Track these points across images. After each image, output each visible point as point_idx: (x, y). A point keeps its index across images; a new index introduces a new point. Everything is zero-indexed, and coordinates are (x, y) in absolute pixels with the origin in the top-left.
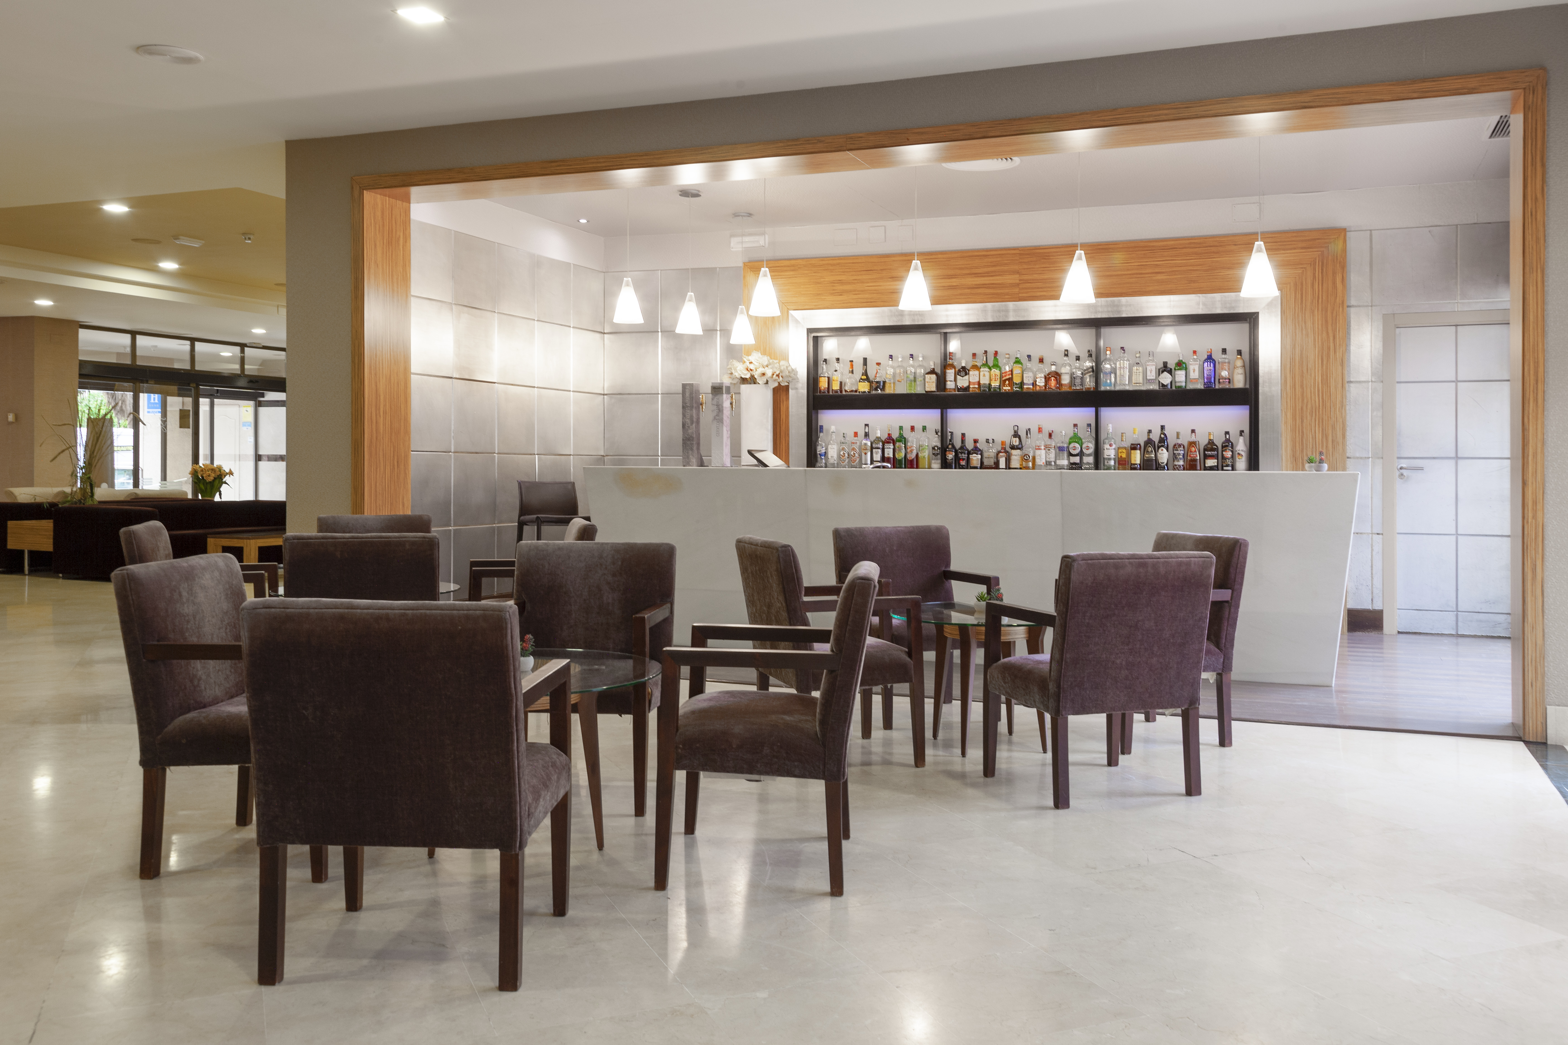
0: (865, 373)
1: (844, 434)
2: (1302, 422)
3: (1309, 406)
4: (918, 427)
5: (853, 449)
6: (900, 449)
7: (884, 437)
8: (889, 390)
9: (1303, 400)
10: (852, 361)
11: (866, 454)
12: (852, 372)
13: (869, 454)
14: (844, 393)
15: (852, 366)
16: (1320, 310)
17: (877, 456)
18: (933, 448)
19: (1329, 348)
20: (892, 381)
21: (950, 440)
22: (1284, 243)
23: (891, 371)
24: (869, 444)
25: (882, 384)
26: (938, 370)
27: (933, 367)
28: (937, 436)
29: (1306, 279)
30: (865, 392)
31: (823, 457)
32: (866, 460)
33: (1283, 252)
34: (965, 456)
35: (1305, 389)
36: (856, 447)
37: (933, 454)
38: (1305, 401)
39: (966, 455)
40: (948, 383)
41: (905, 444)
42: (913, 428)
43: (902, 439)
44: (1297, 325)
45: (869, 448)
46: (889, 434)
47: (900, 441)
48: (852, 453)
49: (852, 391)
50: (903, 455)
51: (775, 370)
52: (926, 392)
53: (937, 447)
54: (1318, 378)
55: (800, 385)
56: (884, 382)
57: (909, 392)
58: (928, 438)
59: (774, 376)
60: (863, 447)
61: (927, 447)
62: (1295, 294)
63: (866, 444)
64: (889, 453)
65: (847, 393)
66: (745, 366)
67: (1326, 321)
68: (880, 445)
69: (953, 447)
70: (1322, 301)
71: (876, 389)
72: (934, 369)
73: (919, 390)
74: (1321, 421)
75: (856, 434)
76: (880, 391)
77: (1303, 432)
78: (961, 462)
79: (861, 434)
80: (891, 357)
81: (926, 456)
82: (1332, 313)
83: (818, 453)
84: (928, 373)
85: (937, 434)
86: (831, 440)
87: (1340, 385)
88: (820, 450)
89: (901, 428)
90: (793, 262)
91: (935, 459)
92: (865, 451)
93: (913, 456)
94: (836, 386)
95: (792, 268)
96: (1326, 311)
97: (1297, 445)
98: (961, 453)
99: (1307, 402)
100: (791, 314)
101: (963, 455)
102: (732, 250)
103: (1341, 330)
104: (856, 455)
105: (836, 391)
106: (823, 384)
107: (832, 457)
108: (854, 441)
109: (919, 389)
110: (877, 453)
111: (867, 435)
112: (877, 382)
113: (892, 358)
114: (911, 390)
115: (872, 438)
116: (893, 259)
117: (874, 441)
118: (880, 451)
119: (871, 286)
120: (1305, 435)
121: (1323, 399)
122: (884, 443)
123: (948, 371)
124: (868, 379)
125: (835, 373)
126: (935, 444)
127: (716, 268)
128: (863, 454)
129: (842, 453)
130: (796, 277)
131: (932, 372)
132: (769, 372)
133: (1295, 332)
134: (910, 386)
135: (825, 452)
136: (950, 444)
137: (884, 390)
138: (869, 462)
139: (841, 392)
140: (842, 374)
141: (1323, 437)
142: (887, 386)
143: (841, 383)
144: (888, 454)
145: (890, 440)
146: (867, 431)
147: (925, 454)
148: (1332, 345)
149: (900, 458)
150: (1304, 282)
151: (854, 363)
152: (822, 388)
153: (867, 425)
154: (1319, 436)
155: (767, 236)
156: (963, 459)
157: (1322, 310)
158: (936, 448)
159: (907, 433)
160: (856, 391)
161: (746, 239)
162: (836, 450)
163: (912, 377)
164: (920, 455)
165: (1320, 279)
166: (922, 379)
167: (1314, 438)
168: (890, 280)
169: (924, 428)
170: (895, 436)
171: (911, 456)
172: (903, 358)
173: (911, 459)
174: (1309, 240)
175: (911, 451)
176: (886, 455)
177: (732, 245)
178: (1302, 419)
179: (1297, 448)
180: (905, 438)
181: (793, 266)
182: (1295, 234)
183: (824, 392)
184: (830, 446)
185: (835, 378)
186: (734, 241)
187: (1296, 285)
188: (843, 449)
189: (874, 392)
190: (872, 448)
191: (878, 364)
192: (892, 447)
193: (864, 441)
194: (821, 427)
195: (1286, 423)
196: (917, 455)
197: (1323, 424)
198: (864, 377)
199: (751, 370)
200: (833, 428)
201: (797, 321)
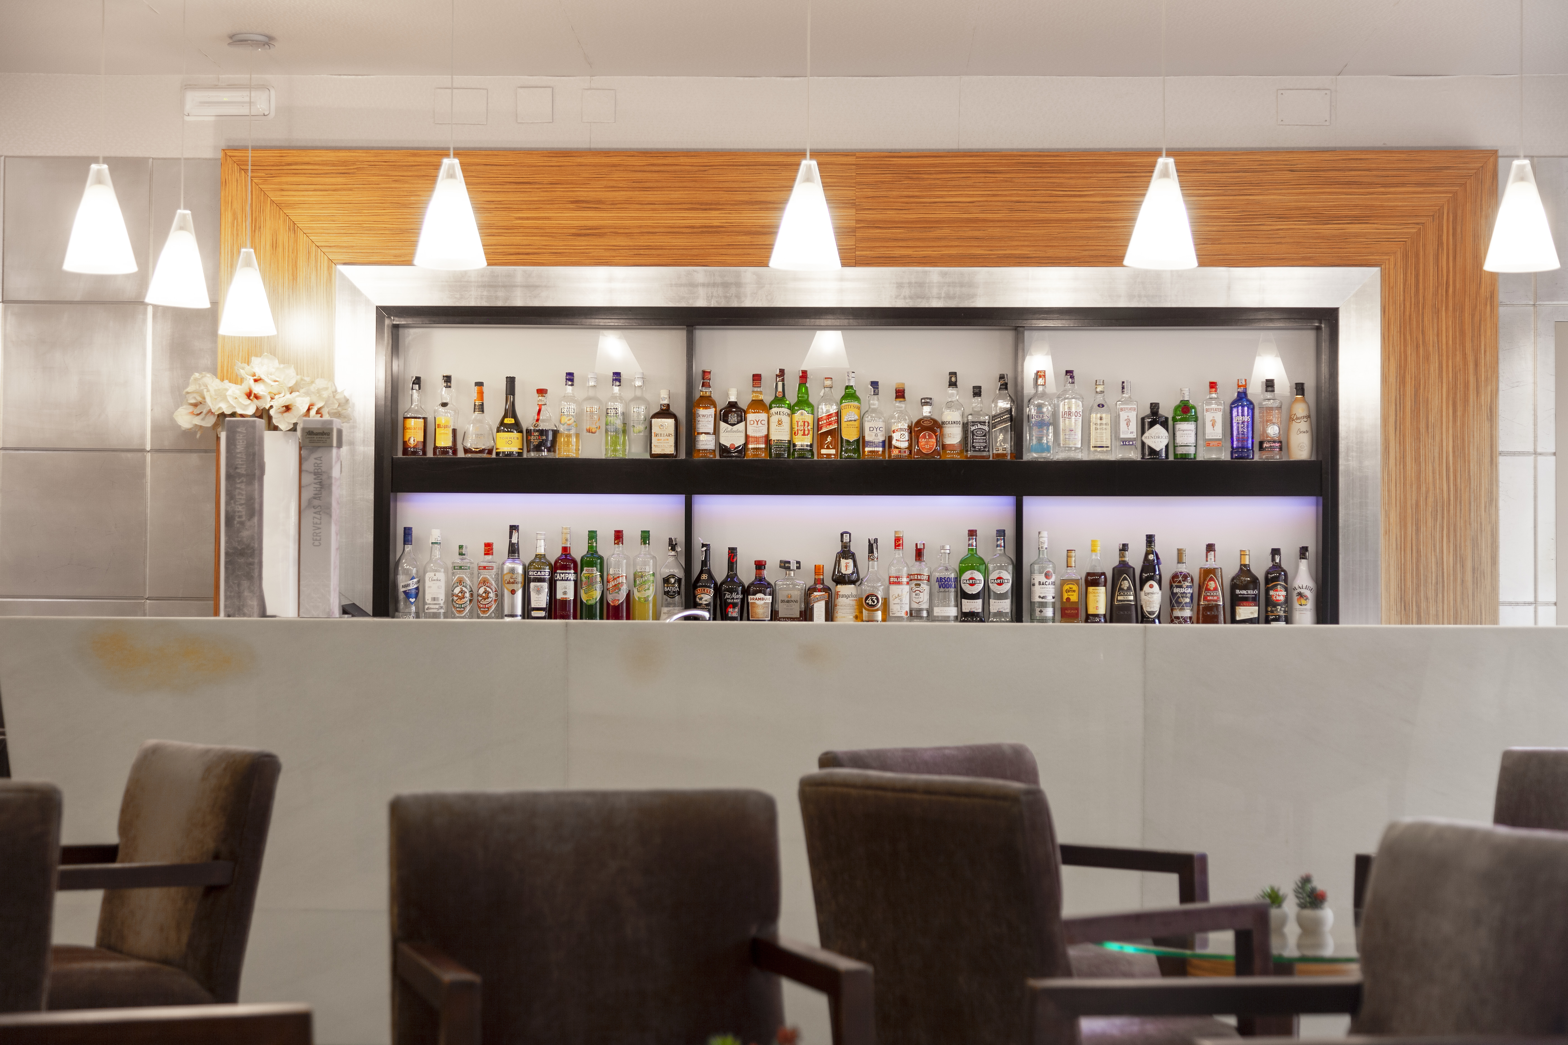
0: (511, 411)
1: (461, 547)
2: (1418, 530)
3: (1431, 500)
4: (632, 534)
5: (485, 582)
6: (591, 581)
7: (554, 555)
8: (568, 450)
9: (1419, 488)
10: (479, 384)
11: (513, 592)
12: (481, 408)
13: (519, 594)
14: (461, 454)
15: (481, 394)
16: (1451, 308)
17: (540, 599)
18: (666, 581)
19: (1466, 386)
20: (572, 432)
21: (704, 563)
22: (1384, 173)
23: (571, 408)
24: (520, 569)
25: (550, 437)
26: (680, 409)
27: (666, 402)
28: (673, 553)
29: (1424, 245)
30: (511, 454)
31: (413, 600)
32: (513, 606)
33: (1382, 190)
34: (737, 597)
35: (1423, 465)
36: (490, 576)
37: (667, 593)
38: (1423, 489)
39: (740, 596)
40: (702, 437)
41: (601, 571)
42: (619, 536)
43: (593, 559)
44: (1408, 337)
45: (520, 579)
46: (565, 549)
47: (591, 564)
48: (481, 591)
49: (482, 451)
50: (597, 594)
51: (314, 399)
52: (652, 455)
53: (673, 576)
54: (1447, 446)
55: (359, 435)
56: (555, 433)
57: (611, 455)
58: (654, 558)
59: (313, 412)
60: (507, 578)
61: (652, 578)
62: (1405, 274)
63: (512, 571)
64: (566, 590)
65: (469, 455)
66: (244, 388)
67: (1463, 333)
68: (546, 573)
69: (711, 577)
70: (1454, 292)
71: (538, 448)
72: (668, 405)
73: (635, 451)
74: (1452, 529)
75: (489, 548)
76: (545, 454)
77: (1418, 551)
78: (730, 610)
79: (501, 547)
80: (570, 377)
81: (651, 599)
82: (1473, 316)
83: (402, 590)
84: (657, 415)
85: (673, 549)
86: (431, 561)
87: (1487, 460)
88: (404, 582)
89: (592, 535)
90: (342, 154)
91: (668, 605)
92: (511, 587)
93: (622, 597)
94: (444, 440)
95: (342, 169)
96: (1462, 310)
97: (1409, 576)
98: (731, 591)
99: (1427, 492)
100: (343, 277)
101: (734, 595)
102: (187, 118)
103: (1488, 349)
104: (492, 595)
105: (444, 450)
106: (414, 435)
107: (434, 599)
108: (485, 564)
109: (633, 450)
110: (539, 591)
111: (513, 550)
112: (542, 432)
113: (572, 380)
114: (615, 450)
115: (526, 555)
116: (579, 160)
117: (531, 564)
118: (545, 585)
119: (528, 219)
120: (1423, 559)
121: (1455, 485)
122: (554, 568)
123: (701, 411)
124: (517, 426)
125: (442, 409)
126: (666, 572)
127: (149, 158)
128: (507, 593)
129: (457, 591)
130: (351, 190)
131: (665, 412)
132: (301, 403)
133: (1405, 352)
134: (615, 443)
135: (417, 588)
136: (701, 572)
137: (554, 451)
138: (519, 611)
139: (455, 452)
140: (457, 412)
141: (1455, 564)
142: (561, 440)
143: (454, 431)
144: (565, 593)
145: (565, 562)
146: (514, 540)
147: (649, 592)
148: (1472, 379)
149: (592, 602)
150: (1421, 253)
151: (485, 389)
152: (412, 443)
153: (513, 528)
154: (1448, 559)
155: (273, 92)
156: (734, 605)
157: (1454, 310)
158: (672, 580)
159: (606, 548)
160: (490, 452)
161: (225, 96)
162: (442, 584)
163: (618, 423)
164: (637, 595)
165: (1451, 247)
166: (641, 427)
167: (1440, 563)
168: (571, 206)
169: (645, 537)
170: (579, 552)
171: (617, 597)
172: (597, 379)
173: (617, 603)
174: (1429, 169)
175: (617, 587)
176: (559, 596)
177: (188, 107)
178: (1417, 525)
179: (1409, 583)
180: (601, 558)
181: (344, 163)
182: (1403, 156)
183: (415, 453)
184: (429, 575)
185: (441, 420)
186: (192, 98)
187: (1405, 256)
188: (460, 582)
189: (533, 454)
190: (527, 581)
191: (542, 392)
192: (572, 577)
193: (509, 565)
194: (408, 532)
195: (1387, 532)
196: (628, 596)
197: (1455, 536)
198: (509, 421)
199: (257, 397)
200: (436, 535)
201: (354, 291)
